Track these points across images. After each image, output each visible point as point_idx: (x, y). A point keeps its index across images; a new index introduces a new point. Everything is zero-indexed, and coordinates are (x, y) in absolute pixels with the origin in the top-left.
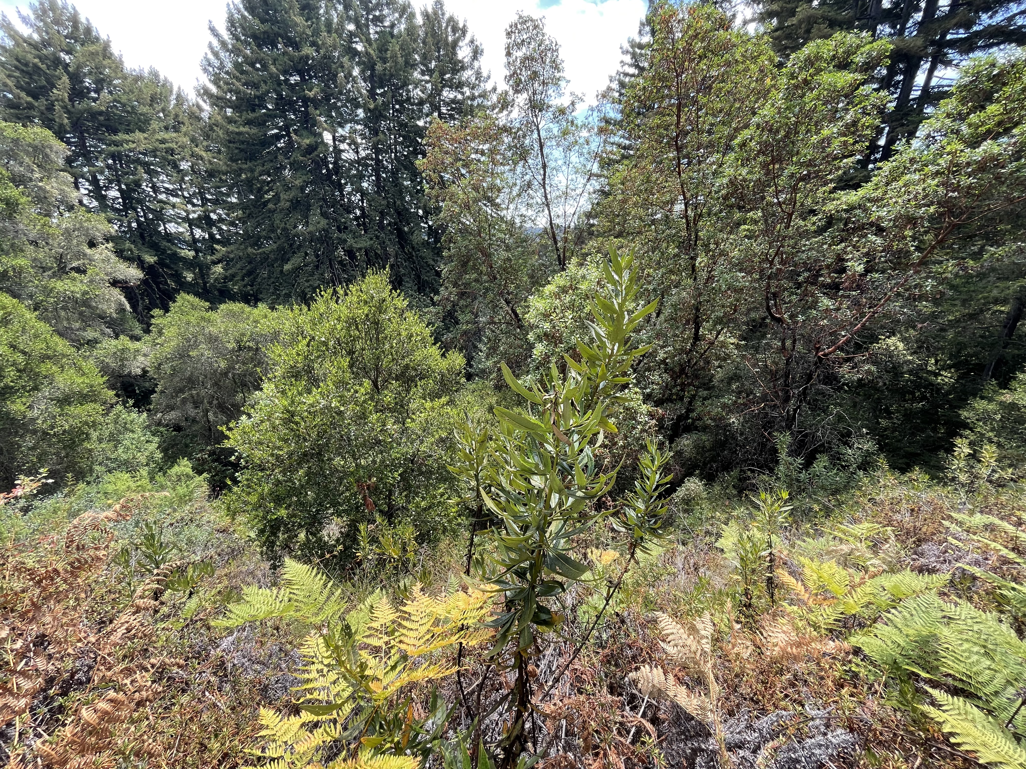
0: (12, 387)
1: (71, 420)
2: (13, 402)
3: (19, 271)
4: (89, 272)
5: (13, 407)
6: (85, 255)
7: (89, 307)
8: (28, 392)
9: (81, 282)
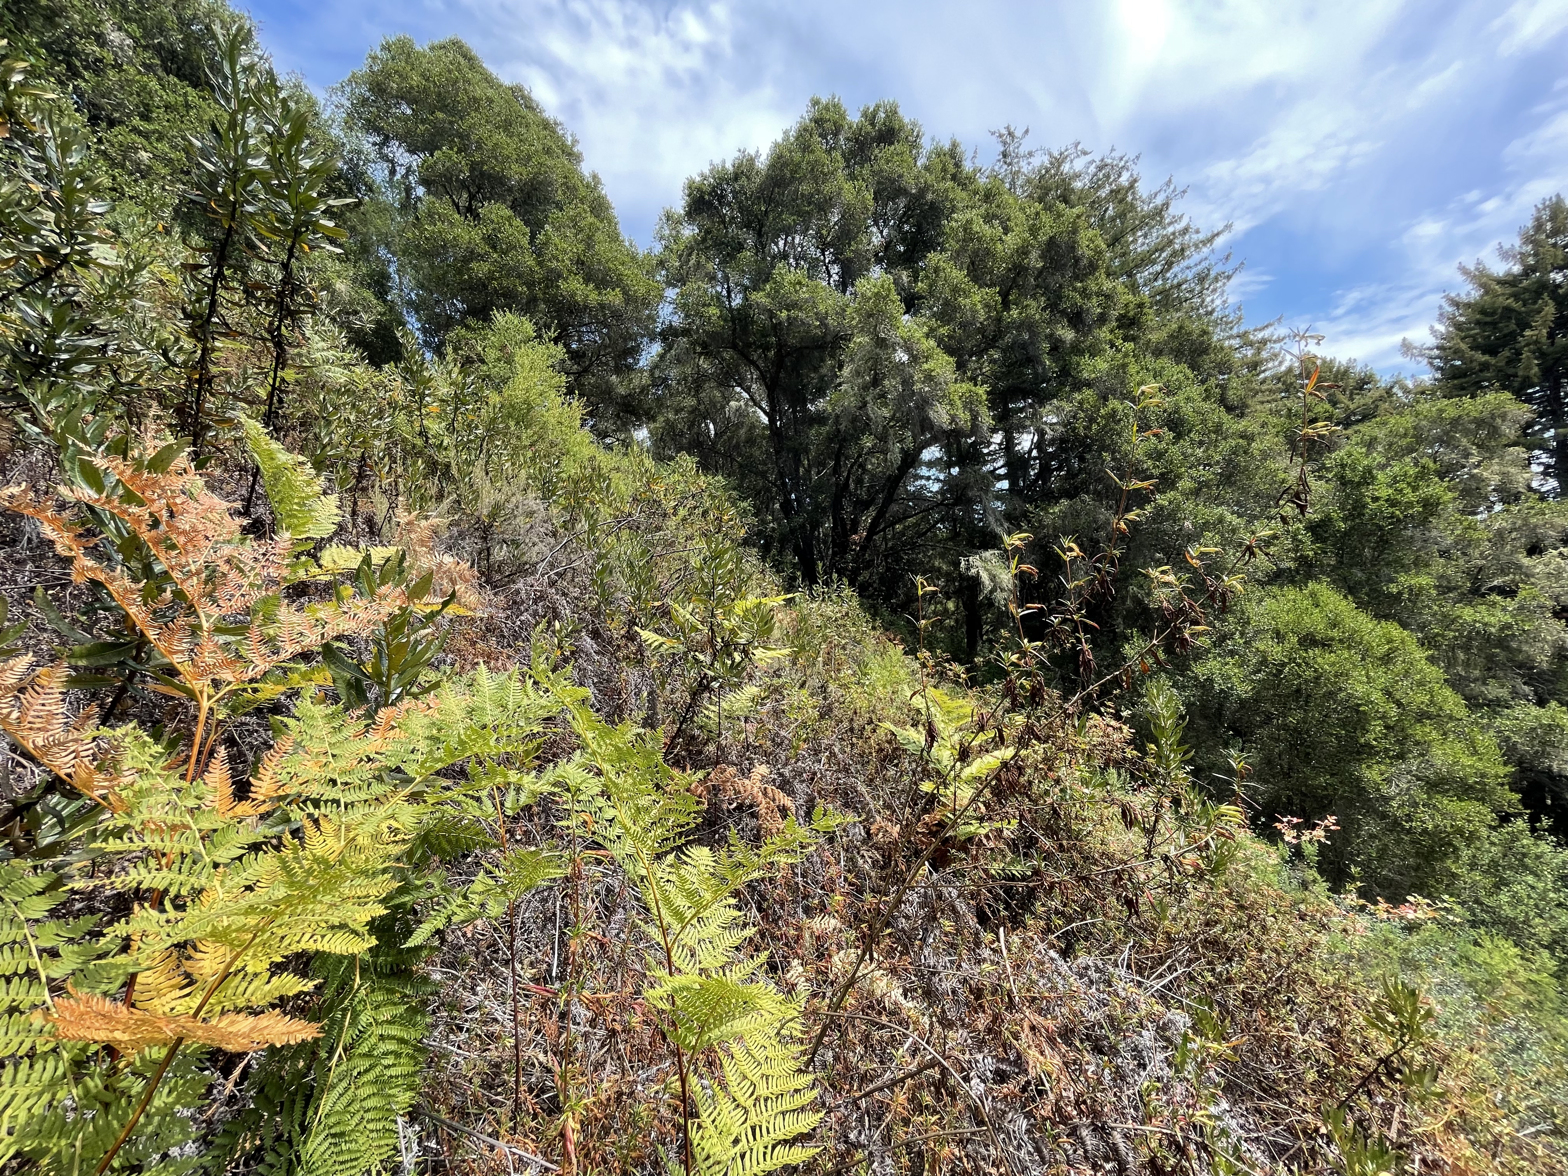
0: (1373, 747)
1: (1438, 818)
2: (1369, 767)
3: (1416, 593)
4: (1522, 594)
5: (1367, 773)
6: (1519, 567)
7: (1507, 649)
8: (1390, 758)
9: (1504, 609)
